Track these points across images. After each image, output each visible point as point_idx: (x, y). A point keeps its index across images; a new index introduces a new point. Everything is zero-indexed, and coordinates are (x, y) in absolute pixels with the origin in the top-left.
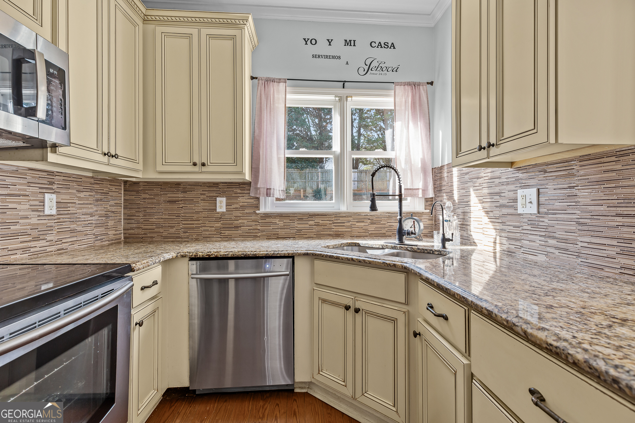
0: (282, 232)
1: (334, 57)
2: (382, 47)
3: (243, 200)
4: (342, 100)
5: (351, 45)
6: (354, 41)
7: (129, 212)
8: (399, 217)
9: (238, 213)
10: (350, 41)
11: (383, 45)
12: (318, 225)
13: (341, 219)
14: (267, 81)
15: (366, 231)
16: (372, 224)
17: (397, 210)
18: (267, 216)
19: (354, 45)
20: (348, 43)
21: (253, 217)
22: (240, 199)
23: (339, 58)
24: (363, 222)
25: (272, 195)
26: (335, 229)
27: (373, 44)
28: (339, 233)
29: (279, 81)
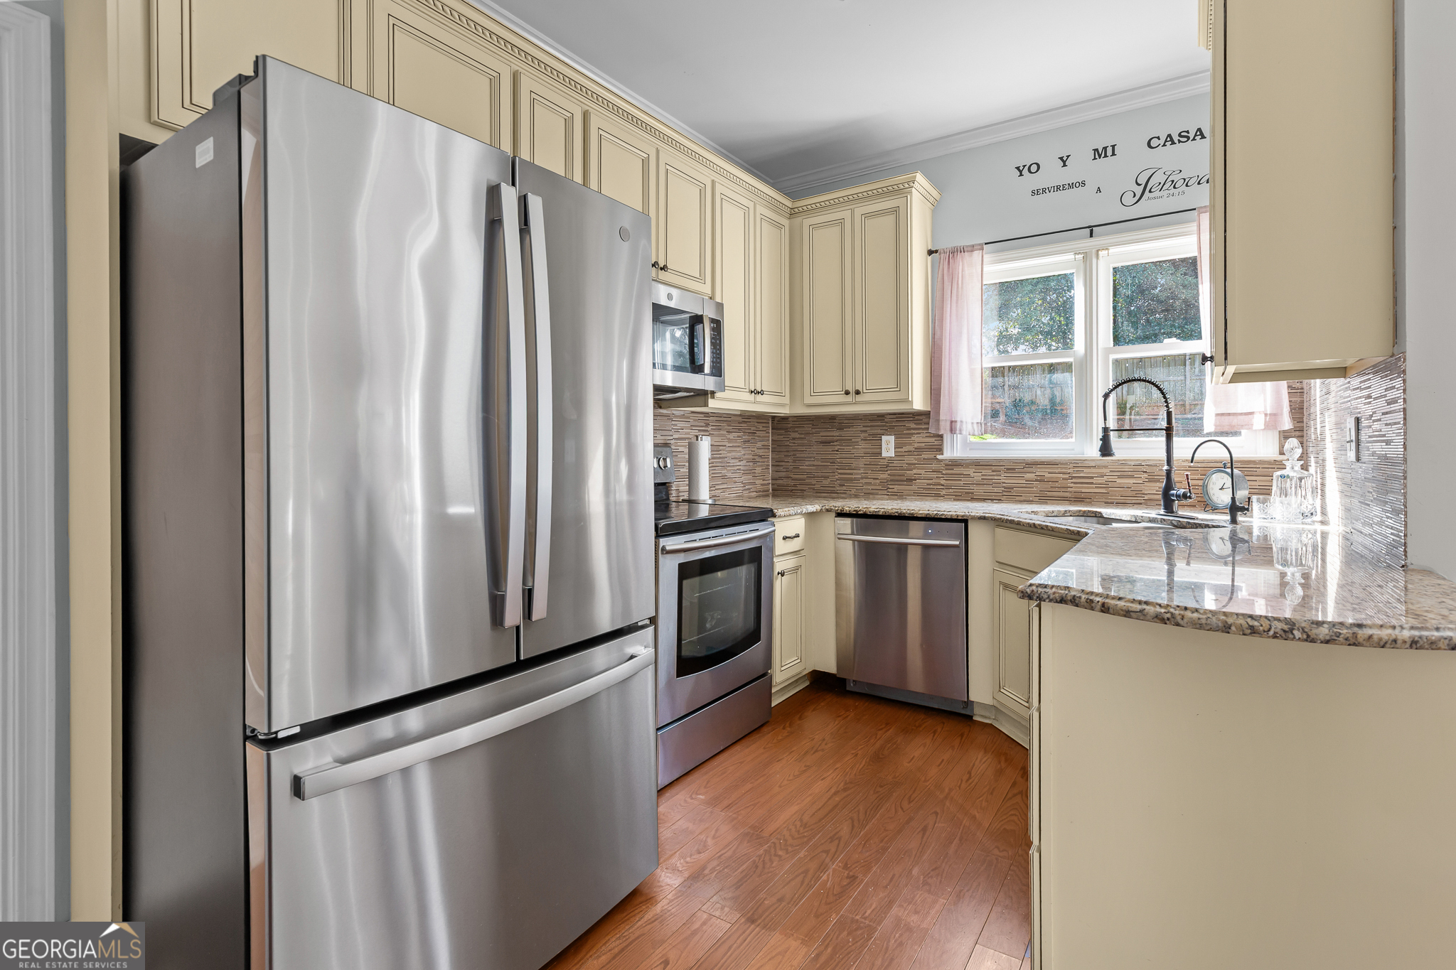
0: (978, 490)
1: (1071, 186)
2: (1173, 143)
3: (919, 439)
4: (1088, 259)
5: (1106, 156)
6: (1113, 147)
7: (778, 457)
8: (1166, 467)
9: (912, 459)
10: (1105, 148)
11: (1176, 138)
12: (1041, 480)
13: (1085, 470)
14: (953, 253)
15: (1139, 493)
16: (1150, 481)
17: (1163, 455)
18: (954, 463)
19: (1113, 154)
20: (1099, 154)
21: (934, 466)
22: (915, 438)
23: (1083, 184)
24: (1132, 477)
25: (958, 432)
26: (1075, 488)
27: (1154, 143)
28: (1083, 495)
29: (972, 248)
